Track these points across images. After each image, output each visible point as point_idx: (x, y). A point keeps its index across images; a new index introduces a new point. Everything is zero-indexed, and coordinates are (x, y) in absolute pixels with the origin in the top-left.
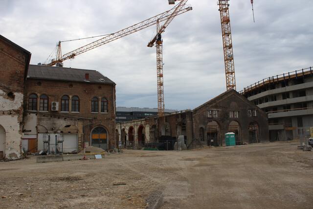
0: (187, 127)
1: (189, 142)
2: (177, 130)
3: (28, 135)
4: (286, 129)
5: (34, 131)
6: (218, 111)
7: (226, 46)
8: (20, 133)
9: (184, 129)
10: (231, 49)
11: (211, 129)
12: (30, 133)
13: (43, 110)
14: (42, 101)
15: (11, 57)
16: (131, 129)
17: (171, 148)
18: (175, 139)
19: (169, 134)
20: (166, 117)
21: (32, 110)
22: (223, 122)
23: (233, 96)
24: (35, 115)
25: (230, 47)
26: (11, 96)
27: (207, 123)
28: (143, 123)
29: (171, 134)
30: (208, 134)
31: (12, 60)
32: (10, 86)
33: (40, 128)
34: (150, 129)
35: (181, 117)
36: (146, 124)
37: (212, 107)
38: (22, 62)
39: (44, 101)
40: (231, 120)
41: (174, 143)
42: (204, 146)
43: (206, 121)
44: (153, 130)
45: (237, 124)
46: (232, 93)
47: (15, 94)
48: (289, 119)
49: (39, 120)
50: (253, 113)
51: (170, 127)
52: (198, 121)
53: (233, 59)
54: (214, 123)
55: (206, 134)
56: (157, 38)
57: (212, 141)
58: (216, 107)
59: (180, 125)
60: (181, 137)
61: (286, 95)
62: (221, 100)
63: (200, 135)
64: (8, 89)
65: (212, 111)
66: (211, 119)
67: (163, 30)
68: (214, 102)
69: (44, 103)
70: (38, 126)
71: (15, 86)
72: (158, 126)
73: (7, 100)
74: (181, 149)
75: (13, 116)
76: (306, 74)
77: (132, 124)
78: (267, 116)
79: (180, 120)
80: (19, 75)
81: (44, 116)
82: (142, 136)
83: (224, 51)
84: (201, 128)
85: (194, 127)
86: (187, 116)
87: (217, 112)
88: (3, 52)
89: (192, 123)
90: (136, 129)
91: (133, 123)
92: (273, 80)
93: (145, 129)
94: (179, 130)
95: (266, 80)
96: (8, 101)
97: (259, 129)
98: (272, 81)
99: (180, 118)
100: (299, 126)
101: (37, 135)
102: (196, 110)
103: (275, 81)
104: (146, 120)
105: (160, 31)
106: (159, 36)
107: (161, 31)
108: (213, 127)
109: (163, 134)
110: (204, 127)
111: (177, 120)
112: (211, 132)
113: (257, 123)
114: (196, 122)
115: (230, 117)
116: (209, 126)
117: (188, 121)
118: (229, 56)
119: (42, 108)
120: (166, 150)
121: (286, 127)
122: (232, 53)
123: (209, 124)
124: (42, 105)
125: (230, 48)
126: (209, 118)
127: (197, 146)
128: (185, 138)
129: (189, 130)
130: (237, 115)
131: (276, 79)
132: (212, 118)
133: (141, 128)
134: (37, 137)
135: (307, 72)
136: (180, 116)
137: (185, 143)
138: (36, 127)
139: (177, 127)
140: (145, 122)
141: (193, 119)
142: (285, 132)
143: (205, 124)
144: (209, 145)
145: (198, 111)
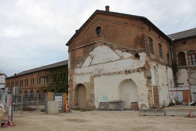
3: (181, 87)
5: (186, 84)
8: (147, 87)
12: (183, 85)
13: (193, 64)
14: (190, 57)
15: (133, 26)
21: (183, 66)
24: (185, 69)
26: (137, 56)
31: (134, 28)
32: (136, 49)
33: (191, 80)
38: (141, 27)
39: (192, 57)
47: (140, 54)
49: (189, 73)
64: (134, 51)
69: (192, 58)
70: (190, 79)
71: (139, 48)
73: (134, 60)
75: (140, 73)
80: (140, 38)
81: (193, 69)
88: (128, 25)
96: (136, 61)
101: (190, 87)
119: (191, 63)
124: (190, 60)
134: (190, 89)
138: (188, 80)
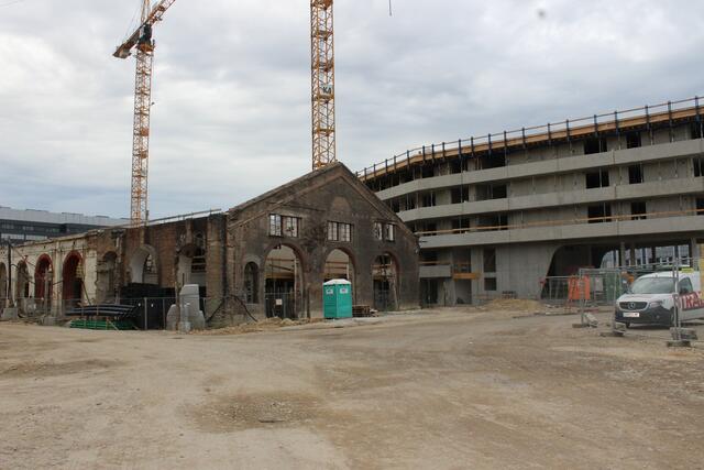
0: (208, 260)
1: (213, 303)
2: (177, 269)
4: (456, 276)
6: (298, 218)
7: (319, 64)
9: (198, 267)
10: (330, 74)
11: (276, 270)
16: (44, 263)
17: (157, 322)
18: (171, 294)
19: (152, 280)
20: (147, 229)
22: (310, 251)
23: (341, 181)
25: (328, 67)
27: (268, 251)
28: (80, 245)
29: (160, 280)
30: (269, 283)
34: (99, 263)
35: (192, 230)
36: (89, 249)
37: (284, 206)
40: (332, 246)
41: (168, 308)
42: (256, 316)
43: (265, 246)
44: (107, 267)
45: (345, 257)
46: (338, 174)
48: (464, 253)
50: (386, 232)
51: (159, 260)
52: (243, 244)
53: (333, 97)
54: (286, 253)
55: (262, 284)
56: (141, 36)
57: (279, 302)
58: (294, 206)
59: (187, 254)
60: (190, 289)
61: (459, 194)
62: (307, 189)
63: (247, 284)
65: (282, 217)
66: (279, 241)
67: (157, 14)
68: (291, 193)
72: (123, 255)
74: (187, 325)
76: (512, 144)
77: (48, 250)
78: (417, 242)
79: (188, 237)
82: (73, 285)
83: (313, 76)
84: (251, 263)
85: (230, 260)
86: (209, 226)
87: (295, 220)
89: (225, 249)
90: (58, 264)
91: (49, 247)
92: (434, 153)
93: (83, 262)
94: (184, 268)
95: (416, 153)
97: (398, 274)
98: (431, 157)
99: (189, 233)
100: (486, 271)
102: (237, 212)
103: (437, 156)
104: (87, 237)
105: (150, 18)
106: (147, 30)
107: (153, 18)
108: (282, 264)
109: (137, 278)
110: (258, 261)
111: (178, 239)
112: (275, 277)
113: (395, 260)
114: (237, 247)
115: (330, 238)
116: (272, 259)
117: (213, 244)
118: (324, 90)
120: (142, 328)
121: (456, 271)
122: (331, 83)
123: (274, 253)
125: (326, 70)
126: (274, 236)
127: (236, 317)
128: (202, 291)
129: (213, 269)
130: (348, 235)
131: (439, 153)
132: (282, 237)
133: (73, 262)
135: (515, 140)
136: (188, 227)
137: (202, 308)
139: (177, 260)
140: (83, 242)
141: (229, 237)
142: (452, 283)
143: (263, 253)
144: (269, 315)
145: (243, 215)
